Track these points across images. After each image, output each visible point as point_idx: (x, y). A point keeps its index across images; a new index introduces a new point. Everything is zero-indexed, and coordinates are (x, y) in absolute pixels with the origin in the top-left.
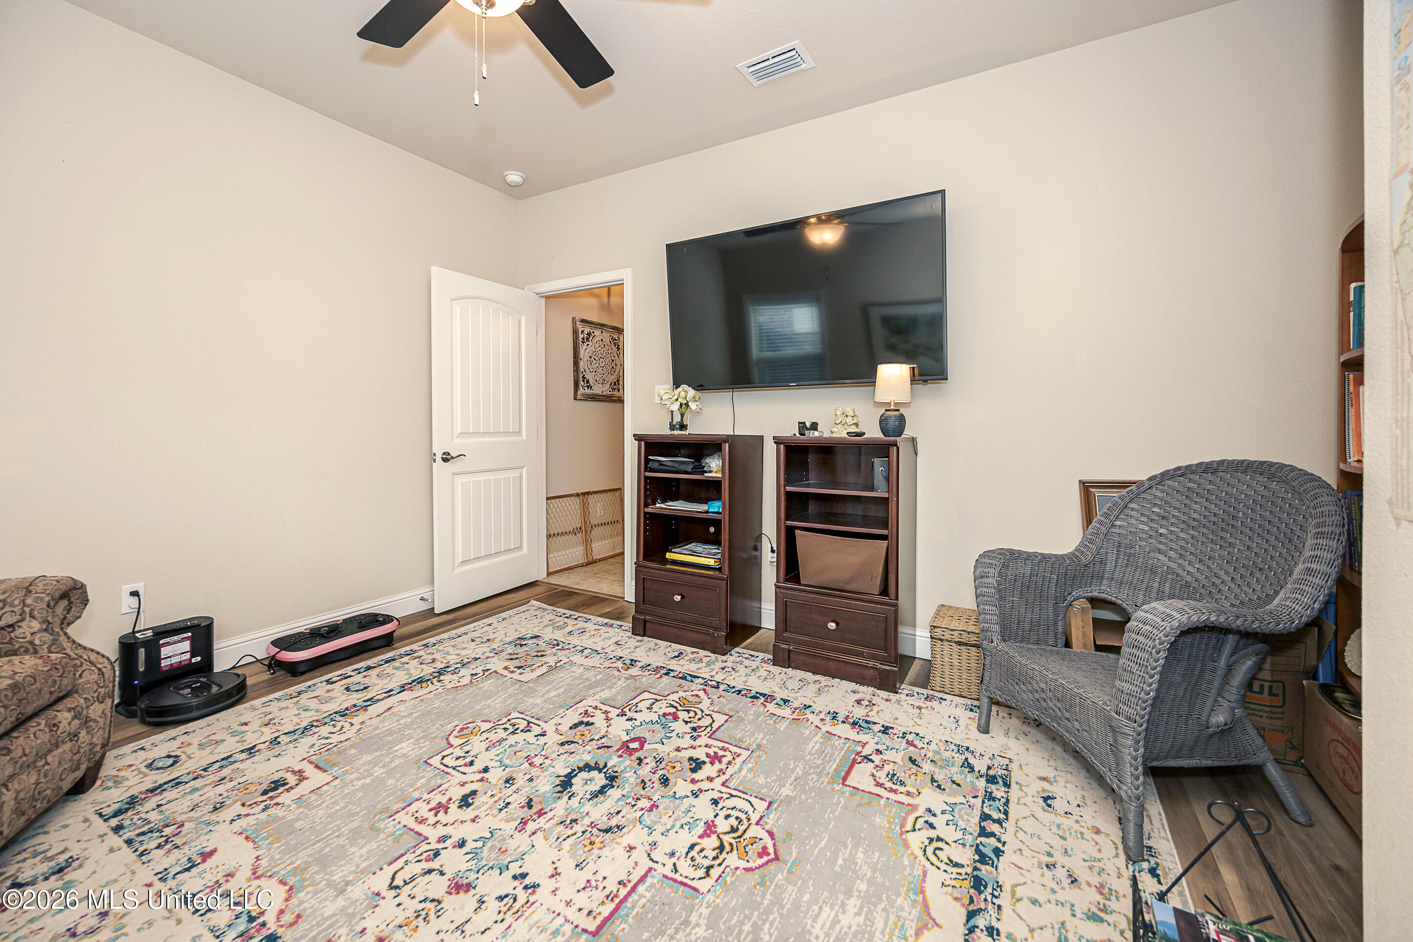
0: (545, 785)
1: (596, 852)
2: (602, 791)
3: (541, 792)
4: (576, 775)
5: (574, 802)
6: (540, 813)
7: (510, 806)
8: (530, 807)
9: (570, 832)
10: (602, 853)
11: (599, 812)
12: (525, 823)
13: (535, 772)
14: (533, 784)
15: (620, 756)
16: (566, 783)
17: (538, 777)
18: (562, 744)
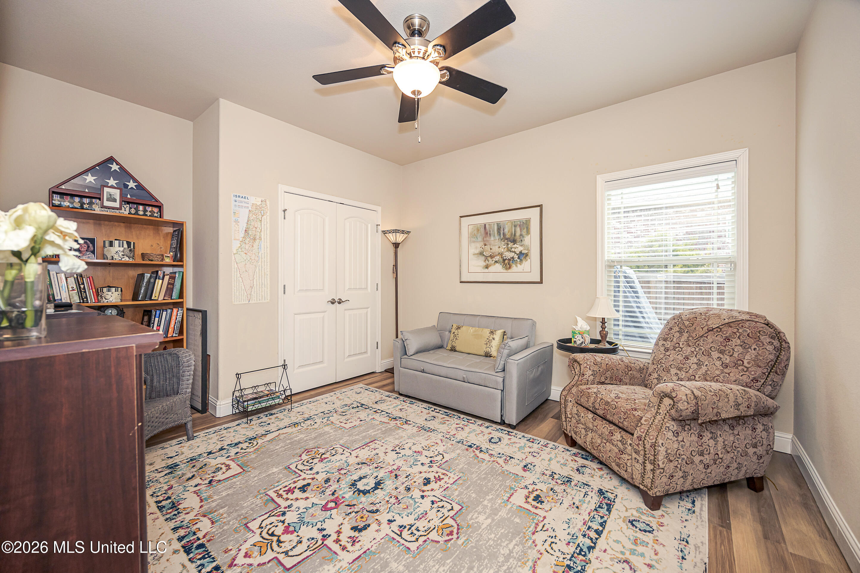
0: (389, 485)
1: (370, 457)
2: (361, 478)
3: (391, 481)
4: (372, 488)
5: (375, 474)
6: (391, 472)
7: (405, 476)
8: (396, 475)
9: (379, 464)
10: (367, 457)
11: (365, 470)
12: (397, 469)
13: (394, 493)
14: (395, 486)
15: (343, 497)
16: (378, 485)
17: (393, 490)
18: (377, 511)
